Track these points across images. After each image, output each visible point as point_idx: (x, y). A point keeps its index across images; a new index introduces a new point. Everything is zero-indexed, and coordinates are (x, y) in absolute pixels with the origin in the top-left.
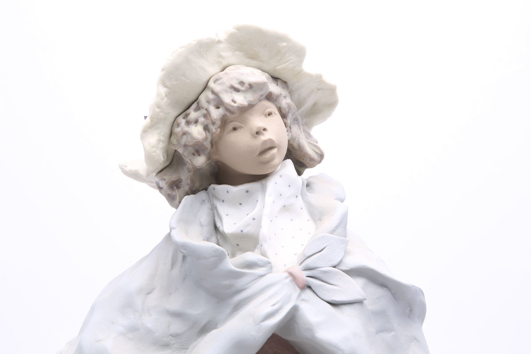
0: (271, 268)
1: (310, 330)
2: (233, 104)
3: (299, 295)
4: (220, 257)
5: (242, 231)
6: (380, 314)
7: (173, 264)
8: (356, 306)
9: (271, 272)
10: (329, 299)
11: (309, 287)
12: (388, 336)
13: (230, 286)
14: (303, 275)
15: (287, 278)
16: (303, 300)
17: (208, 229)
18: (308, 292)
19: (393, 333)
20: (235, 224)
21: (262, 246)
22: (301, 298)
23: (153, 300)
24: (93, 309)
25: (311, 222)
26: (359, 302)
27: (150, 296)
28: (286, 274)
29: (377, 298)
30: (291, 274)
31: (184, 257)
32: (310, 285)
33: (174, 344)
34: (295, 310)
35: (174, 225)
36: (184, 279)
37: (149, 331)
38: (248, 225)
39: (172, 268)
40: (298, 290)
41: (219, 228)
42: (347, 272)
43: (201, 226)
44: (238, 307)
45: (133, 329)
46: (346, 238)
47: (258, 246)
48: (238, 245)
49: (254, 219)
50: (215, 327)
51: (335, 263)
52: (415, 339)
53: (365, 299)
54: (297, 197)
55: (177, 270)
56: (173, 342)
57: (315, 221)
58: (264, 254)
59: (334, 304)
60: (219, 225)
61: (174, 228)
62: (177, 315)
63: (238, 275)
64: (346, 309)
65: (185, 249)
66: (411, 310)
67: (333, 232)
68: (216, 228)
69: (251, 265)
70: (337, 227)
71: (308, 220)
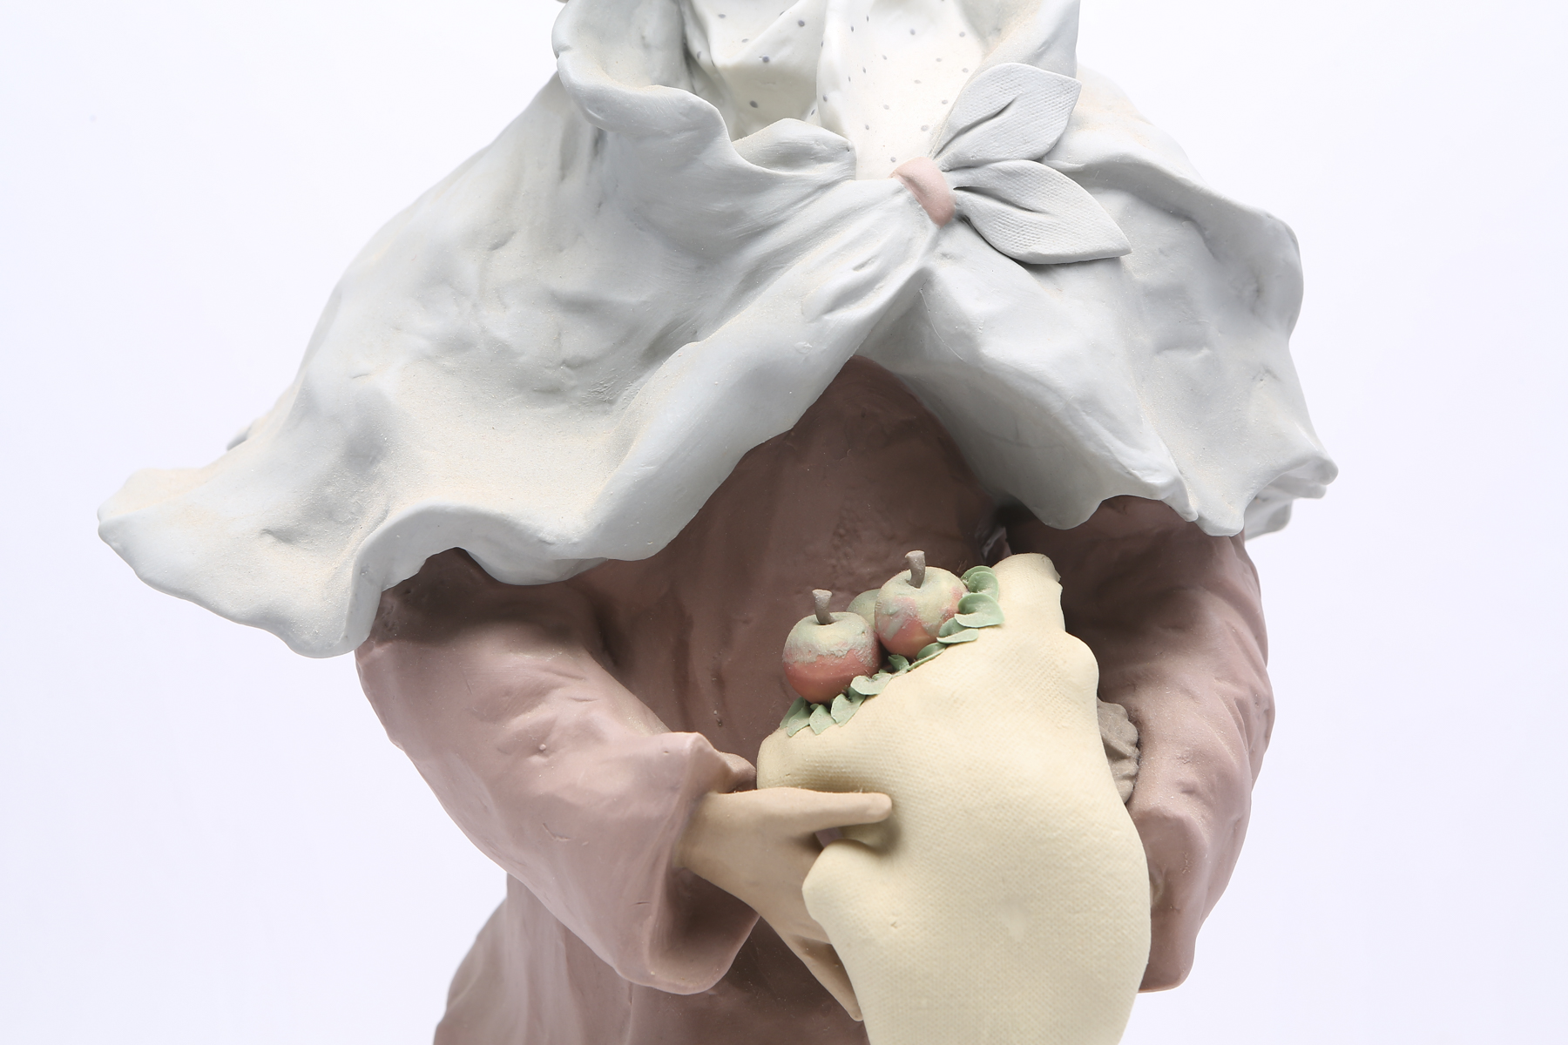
0: (853, 163)
1: (966, 337)
3: (935, 243)
4: (704, 131)
5: (766, 60)
6: (1167, 297)
7: (565, 166)
8: (1100, 270)
9: (853, 177)
10: (1021, 251)
11: (965, 220)
12: (1191, 360)
13: (734, 217)
14: (945, 185)
15: (899, 191)
16: (944, 255)
17: (665, 57)
18: (961, 234)
19: (1205, 352)
20: (745, 41)
21: (825, 99)
22: (939, 250)
23: (511, 263)
24: (337, 296)
25: (971, 41)
26: (1109, 259)
27: (501, 252)
28: (897, 183)
29: (1161, 252)
30: (911, 182)
31: (599, 139)
32: (967, 213)
33: (574, 388)
34: (921, 283)
35: (564, 38)
36: (600, 205)
37: (502, 351)
38: (783, 42)
39: (563, 177)
40: (932, 228)
41: (698, 56)
42: (1070, 174)
43: (646, 46)
44: (756, 277)
45: (457, 345)
46: (1073, 75)
47: (815, 107)
48: (754, 104)
49: (802, 24)
50: (693, 336)
51: (1040, 147)
52: (1268, 371)
53: (1126, 252)
55: (576, 184)
56: (573, 383)
57: (981, 35)
58: (831, 125)
59: (1036, 266)
60: (696, 46)
61: (565, 48)
62: (581, 307)
63: (753, 184)
64: (1072, 280)
65: (599, 110)
66: (1259, 291)
67: (1036, 58)
68: (689, 58)
69: (794, 156)
70: (1047, 46)
71: (962, 35)
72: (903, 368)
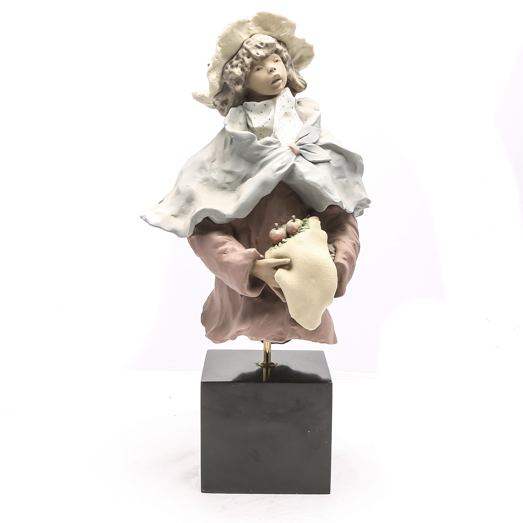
0: (280, 144)
1: (302, 176)
2: (257, 55)
3: (296, 159)
4: (252, 139)
5: (263, 126)
6: (338, 169)
7: (225, 146)
8: (326, 163)
9: (280, 147)
10: (312, 160)
11: (301, 155)
12: (344, 180)
13: (259, 155)
14: (297, 148)
15: (289, 149)
16: (297, 161)
17: (244, 126)
18: (300, 157)
19: (346, 179)
20: (259, 123)
21: (275, 133)
22: (296, 160)
23: (216, 165)
25: (301, 122)
26: (328, 162)
27: (214, 163)
28: (289, 148)
29: (337, 160)
30: (291, 148)
31: (232, 141)
32: (301, 153)
33: (228, 188)
34: (293, 166)
35: (226, 123)
36: (232, 153)
37: (215, 181)
38: (266, 123)
39: (225, 149)
40: (295, 156)
41: (250, 125)
42: (320, 146)
43: (240, 124)
44: (263, 166)
45: (206, 180)
46: (320, 128)
47: (273, 135)
48: (261, 134)
49: (270, 119)
50: (251, 177)
51: (315, 141)
52: (358, 183)
53: (331, 160)
54: (292, 108)
55: (227, 150)
56: (228, 187)
57: (303, 121)
58: (276, 138)
59: (315, 163)
60: (250, 124)
61: (226, 125)
62: (229, 172)
63: (261, 148)
64: (321, 165)
65: (233, 136)
66: (356, 168)
67: (313, 125)
68: (248, 126)
69: (269, 143)
70: (315, 123)
71: (299, 121)
72: (290, 183)
